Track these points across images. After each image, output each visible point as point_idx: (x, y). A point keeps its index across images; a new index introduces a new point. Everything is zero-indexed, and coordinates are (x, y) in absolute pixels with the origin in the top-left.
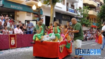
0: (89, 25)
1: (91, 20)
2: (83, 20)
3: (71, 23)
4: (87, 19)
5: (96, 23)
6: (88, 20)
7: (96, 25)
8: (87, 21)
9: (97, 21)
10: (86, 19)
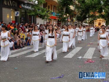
0: (47, 16)
1: (50, 9)
2: (37, 9)
3: (18, 13)
4: (44, 7)
5: (56, 12)
6: (45, 9)
7: (56, 16)
8: (43, 11)
9: (58, 10)
10: (42, 7)
